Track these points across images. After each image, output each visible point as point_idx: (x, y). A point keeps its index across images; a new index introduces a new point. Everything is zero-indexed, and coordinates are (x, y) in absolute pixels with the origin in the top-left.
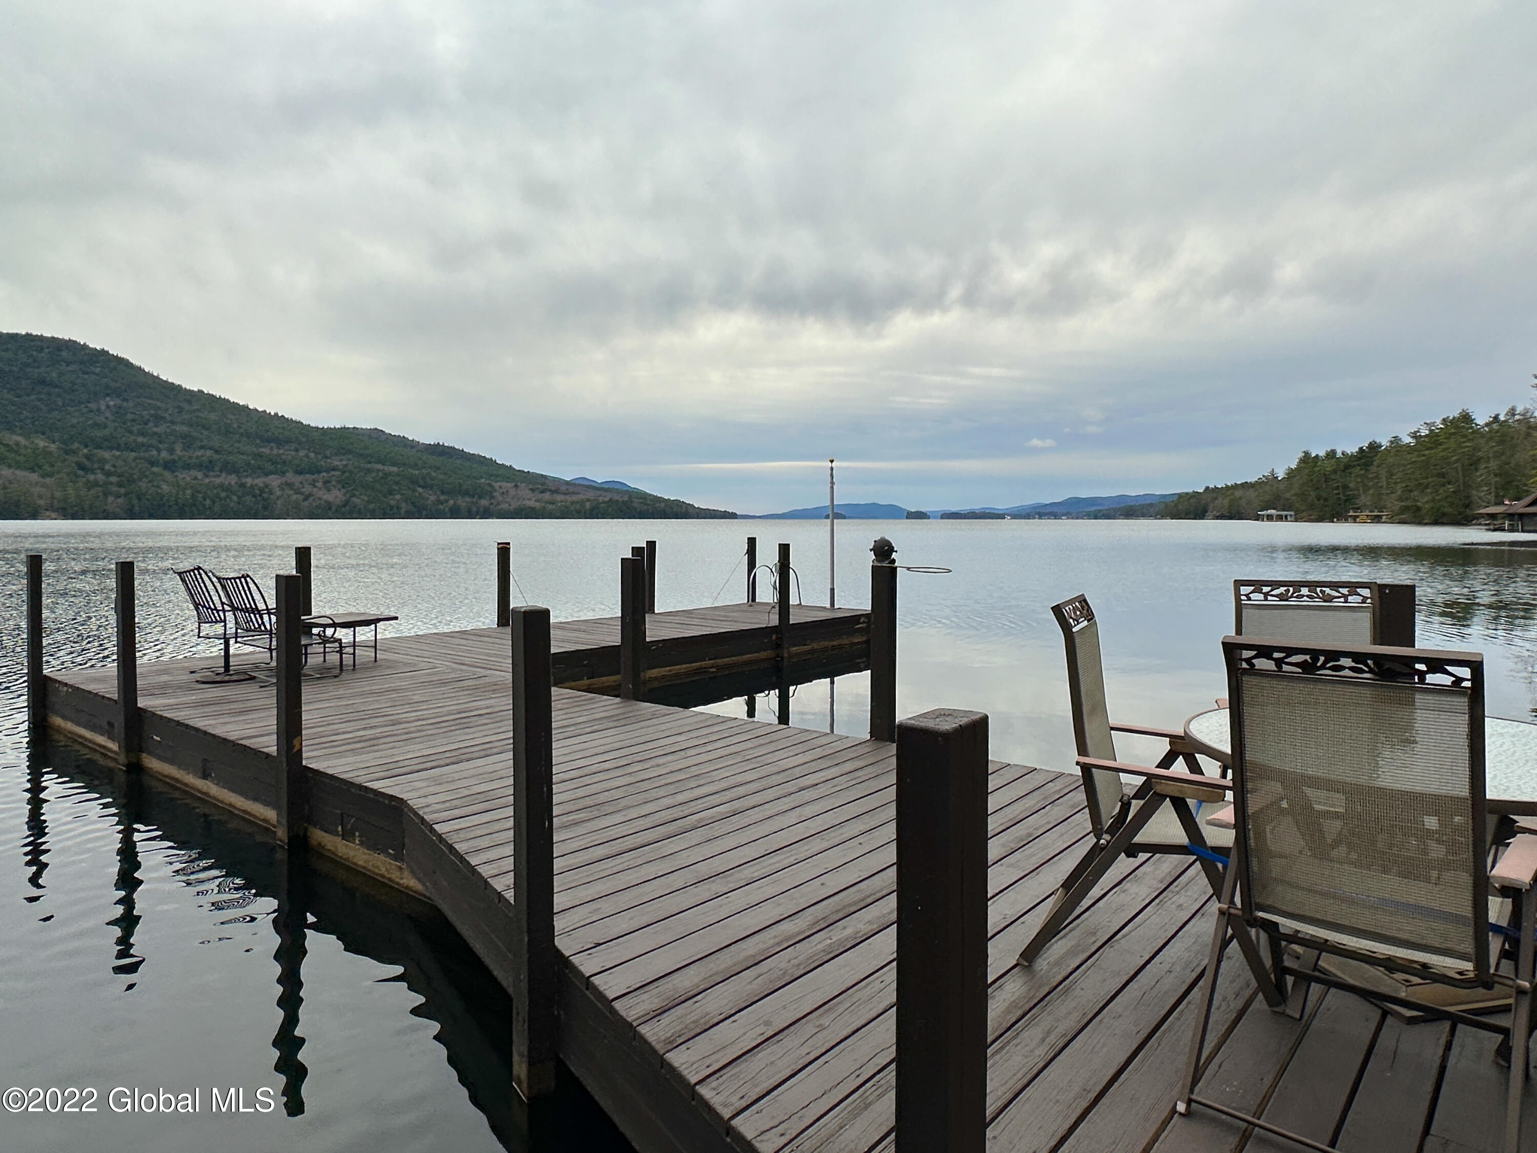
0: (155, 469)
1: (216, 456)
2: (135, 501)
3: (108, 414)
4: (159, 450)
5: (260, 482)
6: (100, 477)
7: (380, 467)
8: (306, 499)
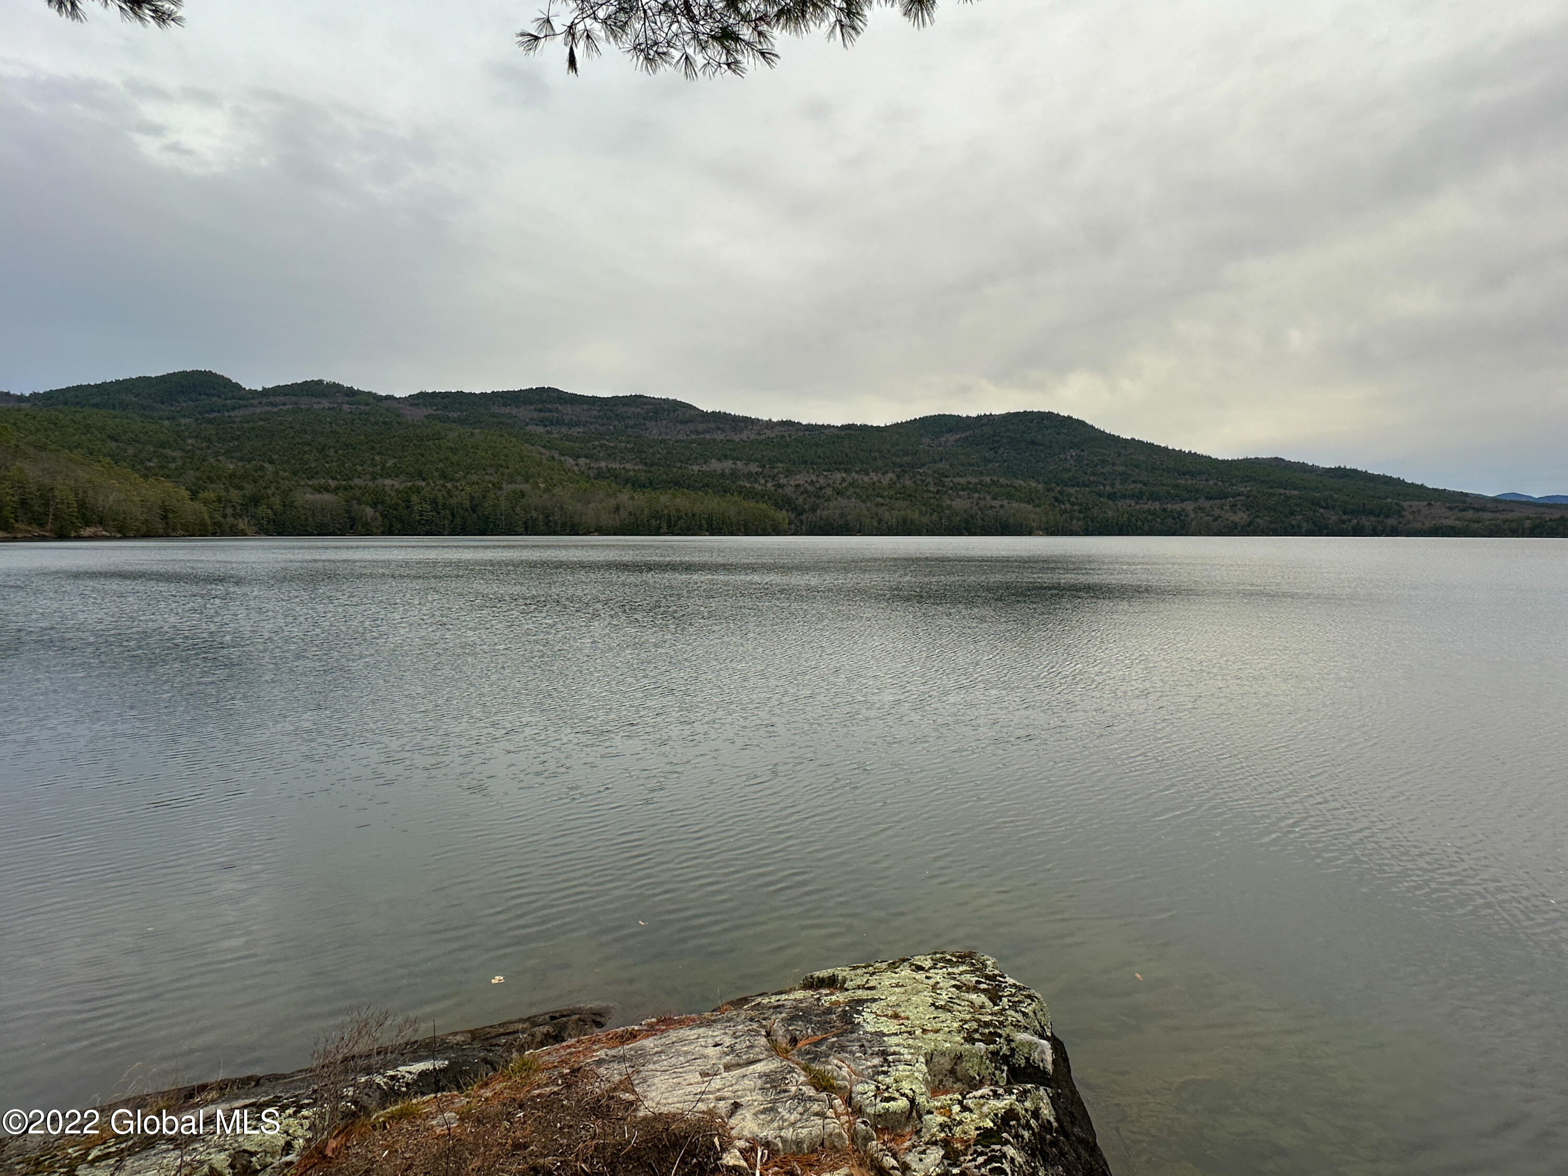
0: (1102, 499)
1: (1144, 488)
2: (1090, 523)
3: (1072, 462)
4: (1104, 486)
5: (1178, 507)
6: (1068, 506)
7: (1282, 491)
8: (1216, 520)
